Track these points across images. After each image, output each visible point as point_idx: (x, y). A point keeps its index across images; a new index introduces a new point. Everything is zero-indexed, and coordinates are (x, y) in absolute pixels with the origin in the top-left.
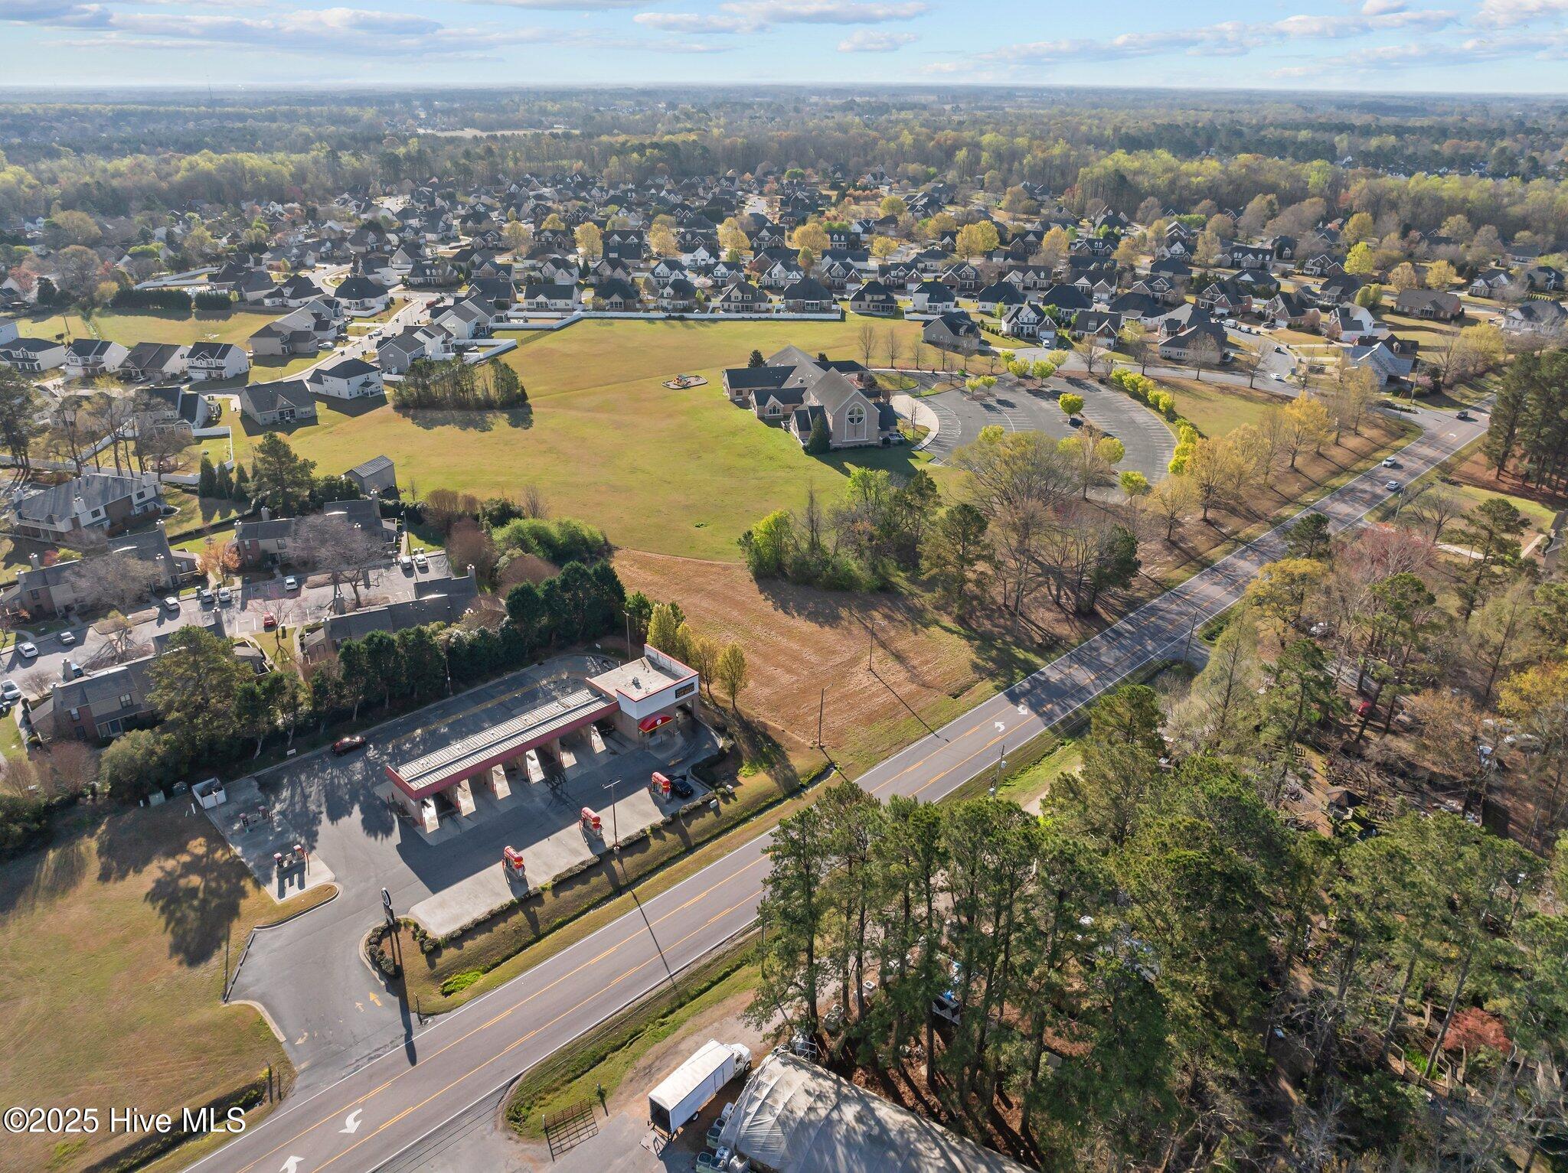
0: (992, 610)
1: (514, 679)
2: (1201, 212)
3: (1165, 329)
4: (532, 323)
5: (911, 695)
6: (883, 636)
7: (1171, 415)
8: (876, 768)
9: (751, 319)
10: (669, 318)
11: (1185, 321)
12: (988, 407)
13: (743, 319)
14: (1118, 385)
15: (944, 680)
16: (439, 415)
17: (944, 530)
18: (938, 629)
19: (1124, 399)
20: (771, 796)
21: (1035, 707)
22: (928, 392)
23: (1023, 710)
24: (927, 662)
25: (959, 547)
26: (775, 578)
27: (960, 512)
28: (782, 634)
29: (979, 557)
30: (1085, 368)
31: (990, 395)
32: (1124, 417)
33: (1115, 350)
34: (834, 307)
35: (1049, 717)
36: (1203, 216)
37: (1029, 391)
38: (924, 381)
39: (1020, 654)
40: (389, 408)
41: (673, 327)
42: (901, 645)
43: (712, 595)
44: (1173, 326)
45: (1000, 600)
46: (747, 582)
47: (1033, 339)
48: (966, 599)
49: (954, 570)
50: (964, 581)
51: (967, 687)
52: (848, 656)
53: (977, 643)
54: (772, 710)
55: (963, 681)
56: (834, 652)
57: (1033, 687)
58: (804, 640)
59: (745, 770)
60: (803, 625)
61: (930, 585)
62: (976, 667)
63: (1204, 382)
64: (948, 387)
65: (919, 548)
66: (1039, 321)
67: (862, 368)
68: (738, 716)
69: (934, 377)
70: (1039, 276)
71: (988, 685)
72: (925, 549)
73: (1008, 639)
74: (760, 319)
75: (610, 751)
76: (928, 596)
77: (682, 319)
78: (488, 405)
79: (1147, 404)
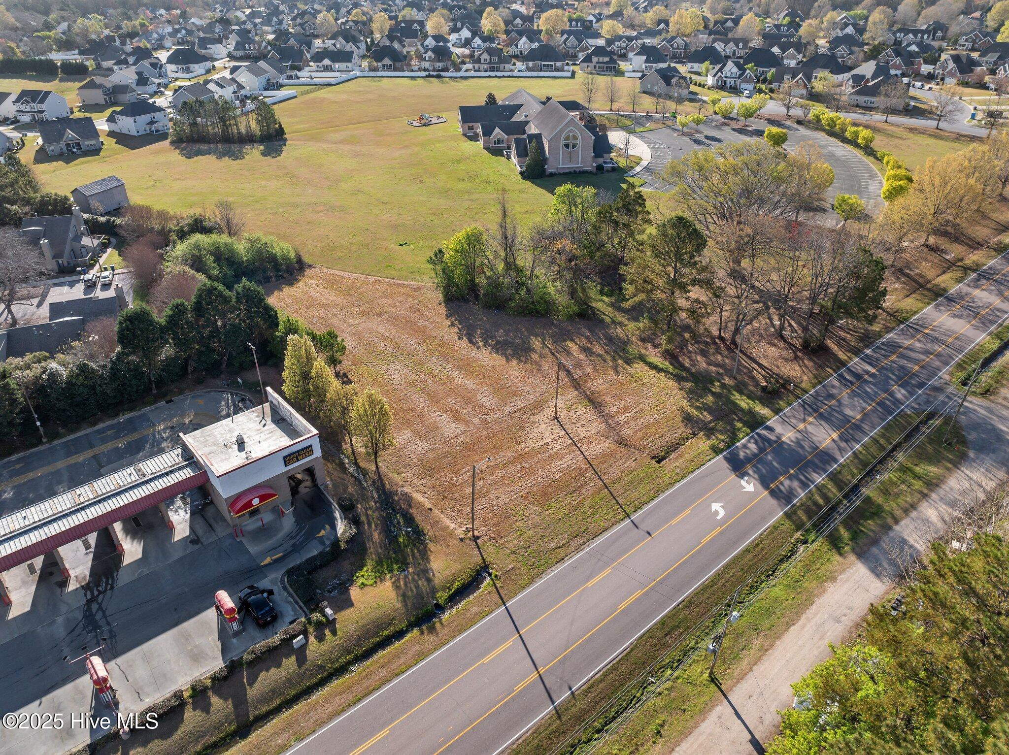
0: (707, 343)
1: (130, 421)
2: (863, 9)
3: (851, 83)
4: (316, 81)
5: (604, 457)
6: (577, 373)
7: (868, 150)
8: (545, 578)
9: (496, 77)
10: (429, 76)
11: (869, 75)
12: (697, 141)
13: (490, 77)
14: (816, 124)
15: (646, 435)
16: (205, 147)
17: (654, 248)
18: (642, 365)
19: (822, 137)
20: (389, 624)
21: (765, 482)
22: (642, 129)
23: (749, 485)
24: (626, 409)
25: (670, 269)
26: (466, 301)
27: (674, 226)
28: (459, 368)
29: (694, 282)
30: (783, 110)
31: (698, 131)
32: (823, 151)
33: (809, 99)
34: (566, 68)
35: (784, 497)
36: (865, 12)
37: (734, 130)
38: (639, 121)
39: (743, 403)
40: (167, 143)
41: (431, 82)
42: (597, 385)
43: (393, 319)
44: (858, 79)
45: (715, 332)
46: (435, 305)
47: (735, 90)
48: (677, 330)
49: (663, 296)
50: (676, 310)
51: (674, 447)
52: (531, 399)
53: (688, 385)
54: (424, 476)
55: (670, 437)
56: (515, 394)
57: (762, 450)
58: (483, 376)
59: (365, 575)
60: (486, 357)
61: (635, 313)
62: (687, 419)
63: (892, 124)
64: (661, 126)
65: (622, 269)
66: (740, 76)
67: (583, 108)
68: (380, 483)
69: (648, 118)
70: (738, 47)
71: (703, 444)
72: (629, 271)
73: (727, 381)
74: (504, 77)
75: (194, 539)
76: (632, 325)
77: (439, 77)
78: (249, 139)
79: (844, 140)
